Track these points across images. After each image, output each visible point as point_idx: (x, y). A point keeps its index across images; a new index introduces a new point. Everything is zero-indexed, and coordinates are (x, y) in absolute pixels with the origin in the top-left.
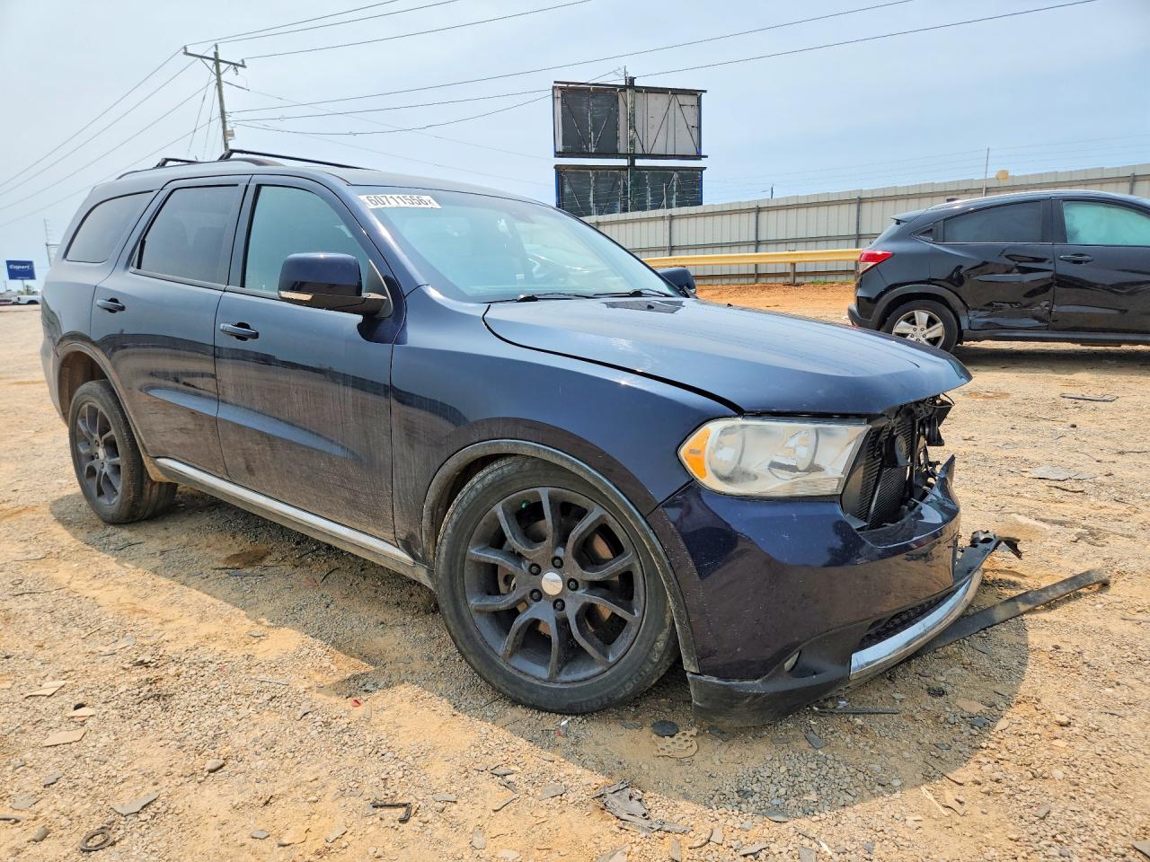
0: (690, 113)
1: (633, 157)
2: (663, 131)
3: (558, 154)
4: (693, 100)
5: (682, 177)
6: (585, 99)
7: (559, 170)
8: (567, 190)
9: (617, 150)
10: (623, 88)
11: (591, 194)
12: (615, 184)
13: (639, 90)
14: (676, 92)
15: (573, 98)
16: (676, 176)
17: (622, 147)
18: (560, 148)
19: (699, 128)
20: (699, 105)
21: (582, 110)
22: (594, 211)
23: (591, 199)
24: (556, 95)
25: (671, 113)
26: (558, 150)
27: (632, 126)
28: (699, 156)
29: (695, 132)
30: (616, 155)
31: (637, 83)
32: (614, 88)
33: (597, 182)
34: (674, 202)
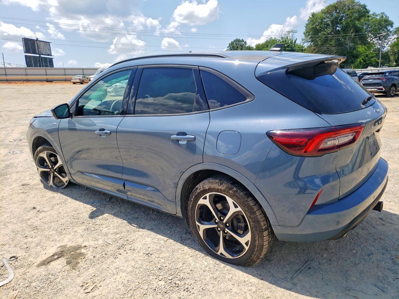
0: (48, 46)
1: (40, 55)
2: (44, 49)
3: (25, 53)
4: (48, 44)
5: (49, 60)
6: (29, 41)
7: (26, 56)
8: (27, 60)
10: (36, 40)
11: (33, 61)
12: (37, 60)
13: (39, 41)
14: (45, 42)
15: (26, 41)
16: (48, 59)
17: (37, 52)
18: (25, 51)
19: (50, 50)
20: (50, 45)
21: (28, 44)
22: (34, 66)
23: (33, 63)
24: (23, 40)
25: (45, 46)
28: (51, 56)
30: (36, 53)
31: (39, 39)
32: (34, 40)
33: (33, 59)
34: (48, 64)
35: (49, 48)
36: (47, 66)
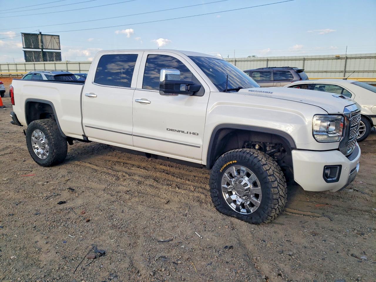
0: (57, 40)
1: (42, 49)
2: (50, 44)
4: (57, 37)
5: (56, 53)
6: (30, 36)
7: (25, 51)
8: (27, 56)
9: (39, 47)
10: (39, 34)
11: (33, 57)
12: (39, 55)
14: (53, 36)
15: (26, 36)
16: (54, 53)
18: (25, 47)
20: (59, 38)
21: (29, 39)
22: (34, 61)
24: (22, 35)
25: (52, 40)
27: (42, 42)
28: (60, 49)
29: (58, 44)
30: (39, 48)
31: (42, 34)
32: (36, 34)
33: (34, 54)
34: (54, 59)
35: (58, 42)
36: (53, 61)
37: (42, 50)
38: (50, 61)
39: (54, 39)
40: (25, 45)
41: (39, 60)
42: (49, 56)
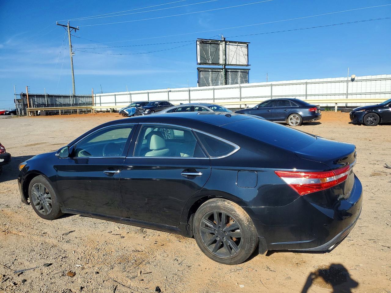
1: (225, 65)
2: (235, 56)
3: (198, 64)
6: (208, 45)
7: (198, 69)
8: (201, 76)
10: (221, 41)
11: (210, 77)
12: (218, 75)
13: (227, 42)
14: (240, 43)
15: (203, 44)
16: (239, 72)
17: (221, 62)
18: (199, 61)
21: (207, 48)
22: (211, 84)
23: (210, 80)
24: (198, 43)
26: (198, 62)
28: (248, 65)
29: (246, 57)
30: (218, 64)
32: (218, 42)
33: (212, 73)
34: (239, 81)
35: (247, 53)
36: (237, 83)
37: (225, 67)
38: (232, 84)
39: (240, 49)
40: (201, 60)
41: (218, 83)
42: (231, 76)
